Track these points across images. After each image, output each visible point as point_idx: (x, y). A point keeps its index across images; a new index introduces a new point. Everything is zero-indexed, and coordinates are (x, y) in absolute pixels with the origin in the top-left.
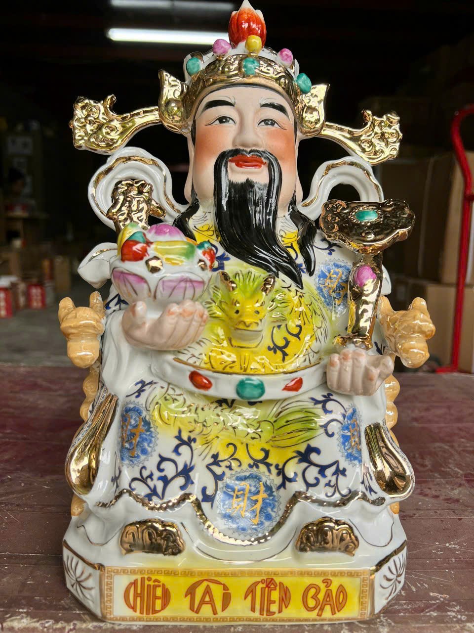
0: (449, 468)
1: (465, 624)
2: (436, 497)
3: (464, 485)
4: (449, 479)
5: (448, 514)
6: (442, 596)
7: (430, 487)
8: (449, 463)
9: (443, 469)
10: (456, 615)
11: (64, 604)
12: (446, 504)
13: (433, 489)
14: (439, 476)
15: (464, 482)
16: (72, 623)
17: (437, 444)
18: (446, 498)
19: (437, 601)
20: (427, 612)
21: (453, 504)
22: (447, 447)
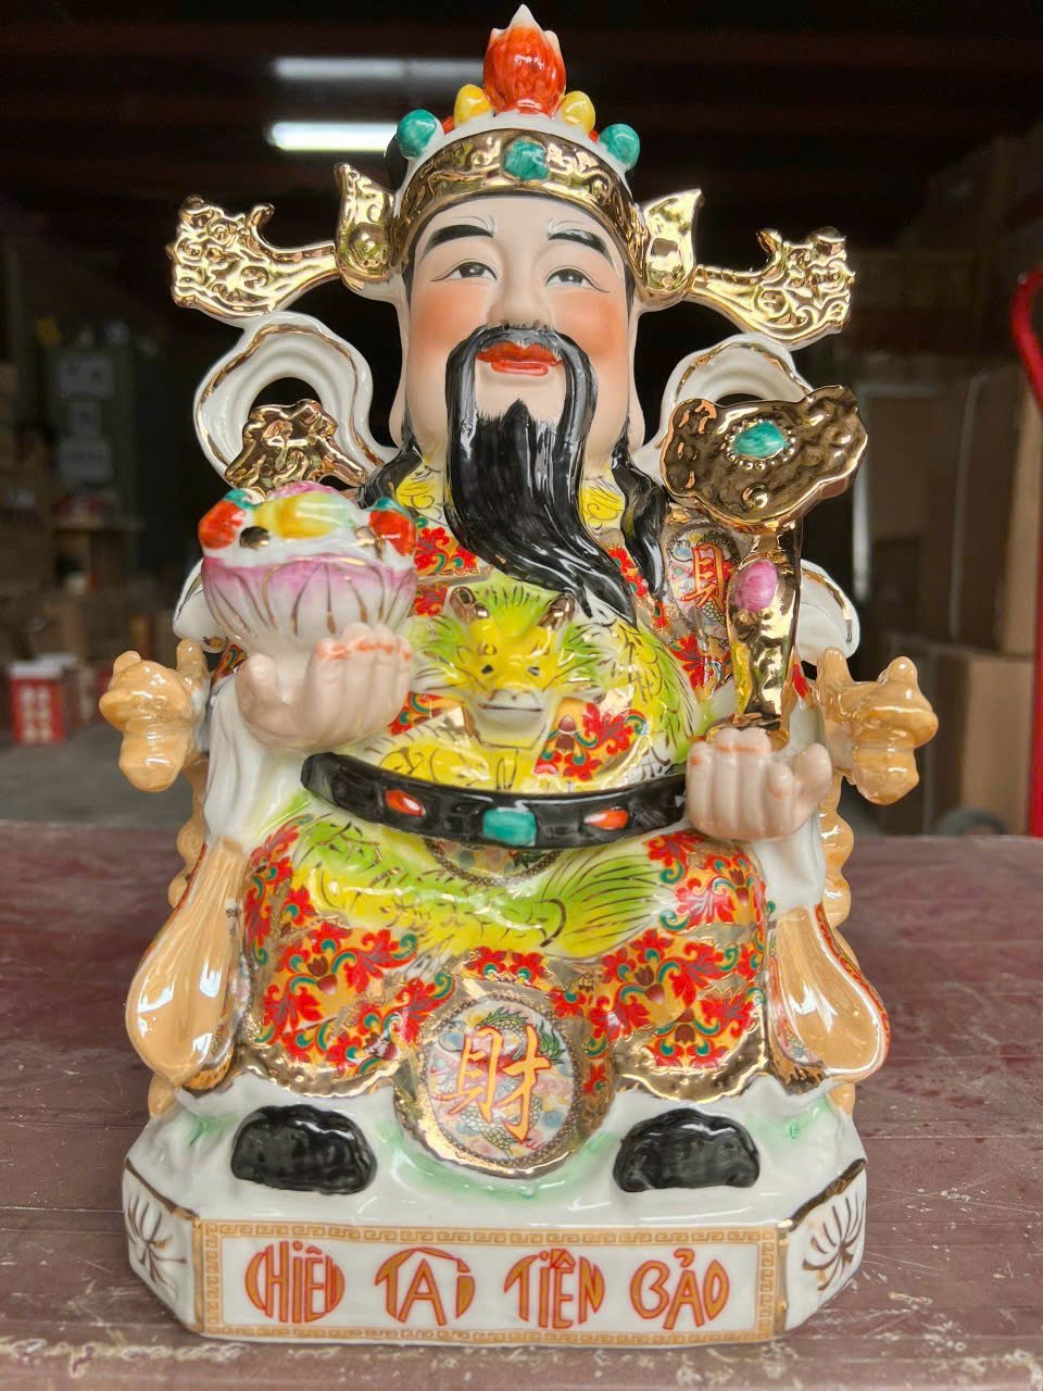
0: (970, 1034)
1: (961, 1360)
2: (934, 1094)
3: (997, 1069)
4: (968, 1058)
5: (955, 1130)
6: (917, 1300)
7: (920, 1073)
8: (972, 1024)
9: (955, 1036)
10: (943, 1341)
11: (74, 1308)
12: (952, 1109)
13: (926, 1078)
14: (943, 1051)
15: (998, 1063)
16: (84, 1347)
17: (949, 984)
18: (953, 1095)
19: (904, 1311)
20: (877, 1334)
21: (968, 1109)
22: (969, 990)
